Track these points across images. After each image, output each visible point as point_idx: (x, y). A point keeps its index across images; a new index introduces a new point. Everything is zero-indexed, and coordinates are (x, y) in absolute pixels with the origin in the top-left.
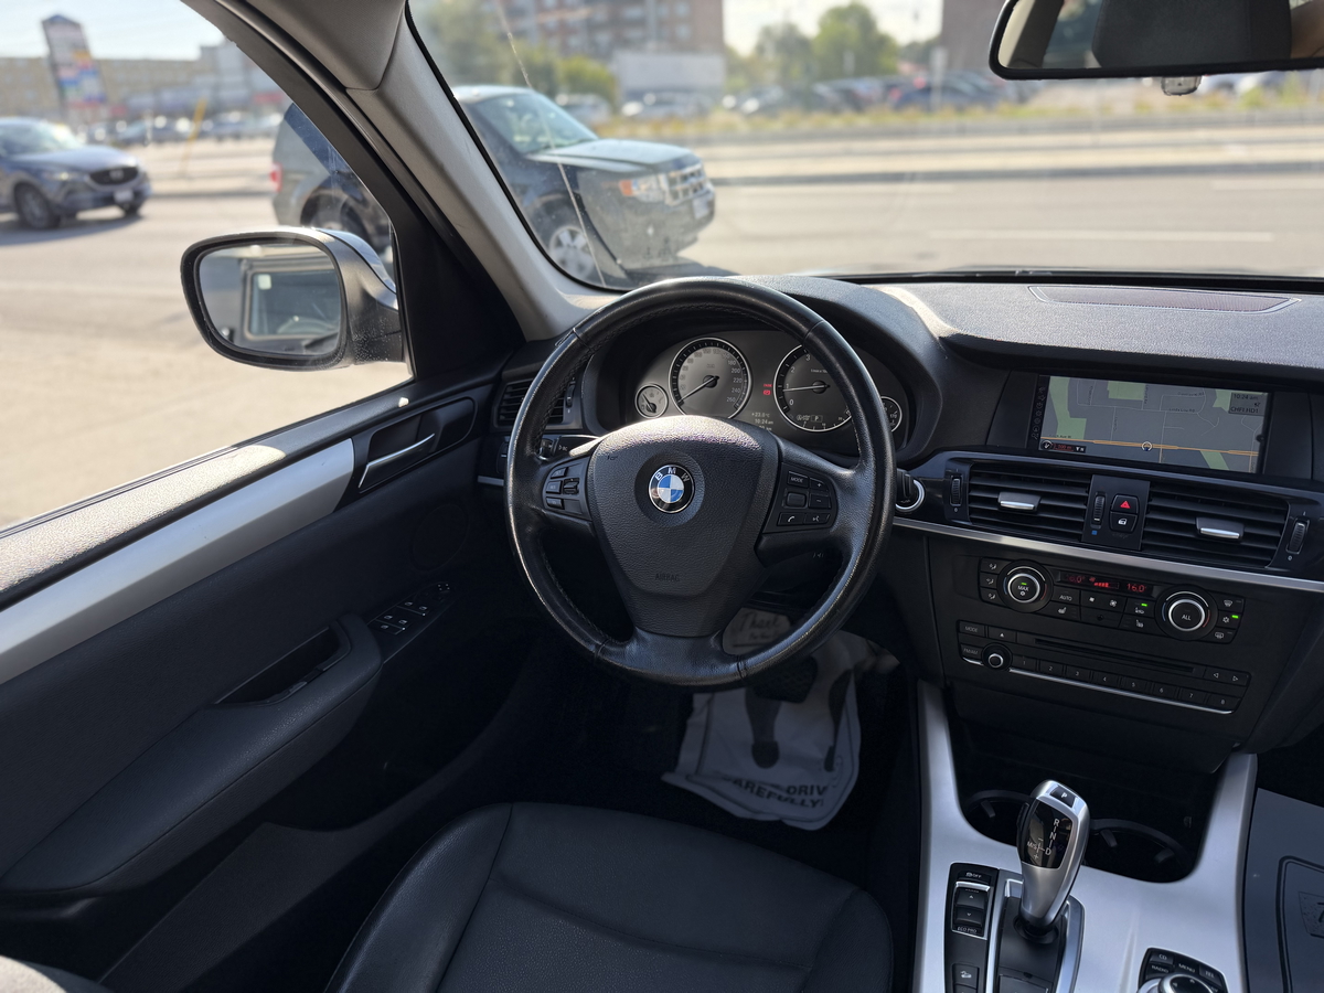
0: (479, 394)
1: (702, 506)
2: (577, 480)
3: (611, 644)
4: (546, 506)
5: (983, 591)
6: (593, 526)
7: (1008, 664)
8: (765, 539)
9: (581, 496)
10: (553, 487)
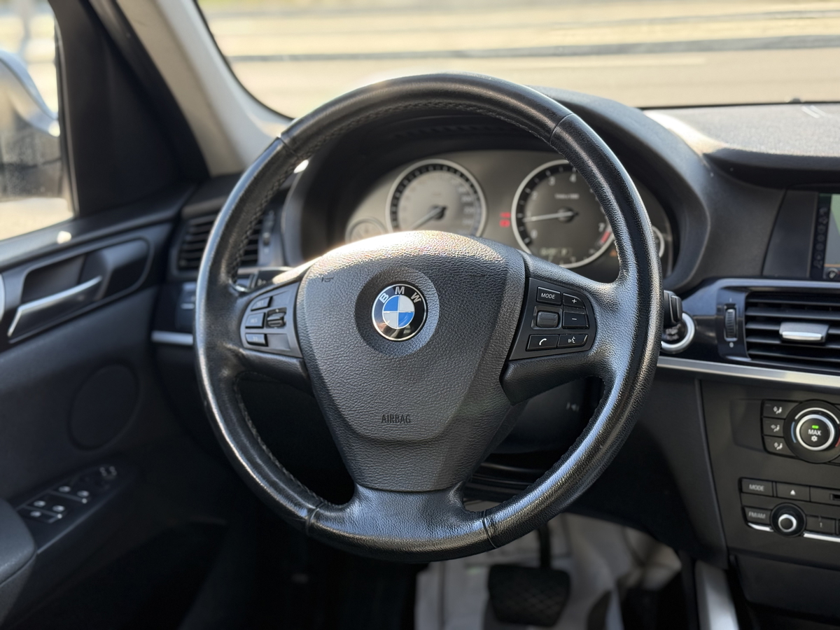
0: (155, 235)
1: (437, 331)
2: (283, 311)
3: (327, 508)
4: (246, 345)
5: (767, 440)
6: (304, 364)
7: (802, 527)
8: (512, 368)
9: (289, 330)
10: (255, 319)
